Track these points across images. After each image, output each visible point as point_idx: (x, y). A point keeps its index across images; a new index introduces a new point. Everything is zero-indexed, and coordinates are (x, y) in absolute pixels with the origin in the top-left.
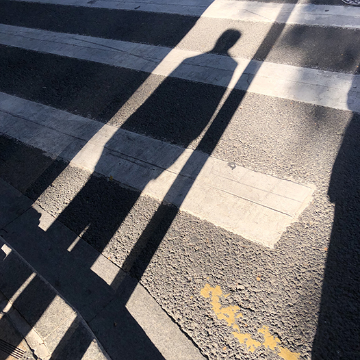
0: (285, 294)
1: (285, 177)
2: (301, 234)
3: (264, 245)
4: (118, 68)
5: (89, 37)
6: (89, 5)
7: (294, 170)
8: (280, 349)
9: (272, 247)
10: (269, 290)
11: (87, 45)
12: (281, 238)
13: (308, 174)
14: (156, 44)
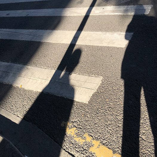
0: (93, 120)
1: (91, 75)
2: (98, 96)
3: (84, 103)
4: (21, 41)
5: (8, 29)
6: (7, 16)
7: (94, 72)
8: (92, 141)
9: (87, 103)
10: (87, 119)
11: (7, 33)
12: (91, 99)
13: (99, 73)
14: (36, 29)
